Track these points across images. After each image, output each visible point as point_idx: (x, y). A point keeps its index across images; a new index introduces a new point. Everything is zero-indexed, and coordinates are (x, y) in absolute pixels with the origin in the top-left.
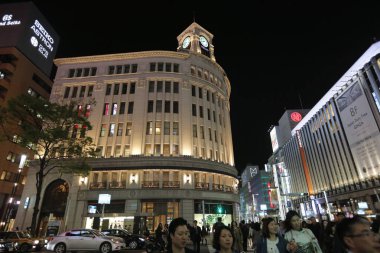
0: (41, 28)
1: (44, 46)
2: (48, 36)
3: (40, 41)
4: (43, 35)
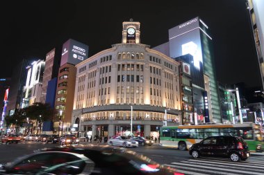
0: (77, 48)
1: (80, 55)
4: (78, 51)
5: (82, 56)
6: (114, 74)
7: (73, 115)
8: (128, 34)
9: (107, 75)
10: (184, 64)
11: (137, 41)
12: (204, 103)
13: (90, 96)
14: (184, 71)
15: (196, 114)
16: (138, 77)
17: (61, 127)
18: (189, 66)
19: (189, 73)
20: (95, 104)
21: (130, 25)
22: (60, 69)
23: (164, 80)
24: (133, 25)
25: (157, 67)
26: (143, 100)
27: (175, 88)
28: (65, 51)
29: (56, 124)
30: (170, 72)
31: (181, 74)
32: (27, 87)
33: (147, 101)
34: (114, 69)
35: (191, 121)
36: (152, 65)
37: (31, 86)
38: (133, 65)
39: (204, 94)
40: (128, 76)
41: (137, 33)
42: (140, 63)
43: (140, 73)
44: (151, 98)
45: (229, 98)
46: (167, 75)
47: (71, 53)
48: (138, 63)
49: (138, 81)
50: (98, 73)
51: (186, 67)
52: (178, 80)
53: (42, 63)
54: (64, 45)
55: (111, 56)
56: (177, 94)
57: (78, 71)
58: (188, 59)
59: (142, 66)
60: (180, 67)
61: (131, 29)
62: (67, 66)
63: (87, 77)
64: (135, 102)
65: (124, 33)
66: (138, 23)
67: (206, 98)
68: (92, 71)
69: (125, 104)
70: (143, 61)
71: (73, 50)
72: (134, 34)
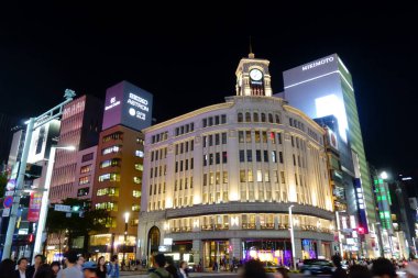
0: (136, 97)
1: (141, 110)
3: (137, 109)
6: (232, 147)
8: (251, 80)
9: (219, 149)
10: (330, 132)
11: (268, 92)
12: (357, 198)
13: (181, 187)
14: (331, 144)
17: (109, 245)
18: (335, 136)
19: (337, 148)
20: (197, 202)
21: (253, 64)
23: (310, 159)
24: (259, 64)
25: (300, 136)
27: (322, 173)
28: (114, 102)
29: (97, 239)
30: (314, 146)
31: (329, 150)
33: (293, 197)
36: (293, 134)
38: (265, 133)
39: (356, 183)
40: (258, 152)
41: (265, 79)
42: (277, 131)
44: (297, 190)
45: (383, 190)
46: (313, 151)
47: (125, 106)
48: (274, 130)
50: (198, 145)
51: (332, 136)
52: (325, 160)
55: (224, 116)
57: (147, 140)
59: (279, 134)
60: (326, 136)
62: (121, 129)
63: (172, 152)
64: (274, 198)
65: (240, 77)
67: (359, 190)
69: (257, 202)
70: (281, 127)
71: (129, 101)
72: (262, 80)
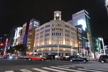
0: (36, 22)
1: (37, 25)
2: (37, 23)
4: (36, 23)
5: (38, 25)
6: (51, 32)
7: (34, 49)
8: (56, 16)
9: (48, 33)
10: (79, 28)
11: (60, 19)
12: (87, 44)
13: (41, 41)
14: (79, 31)
15: (84, 49)
16: (60, 33)
17: (29, 54)
18: (81, 29)
19: (81, 32)
20: (43, 45)
21: (57, 13)
22: (29, 31)
23: (71, 35)
25: (68, 29)
26: (62, 43)
27: (75, 38)
28: (31, 23)
30: (73, 32)
31: (78, 32)
32: (15, 38)
33: (64, 43)
34: (51, 30)
35: (82, 52)
36: (66, 29)
37: (17, 37)
38: (58, 29)
39: (87, 41)
40: (56, 33)
42: (61, 28)
43: (61, 32)
44: (66, 42)
46: (72, 33)
48: (60, 28)
49: (60, 35)
50: (44, 32)
51: (80, 30)
52: (77, 35)
53: (21, 28)
54: (30, 21)
56: (76, 41)
57: (36, 31)
58: (80, 26)
59: (62, 29)
60: (77, 30)
61: (58, 14)
62: (31, 29)
63: (40, 34)
64: (59, 44)
65: (55, 16)
66: (60, 12)
68: (42, 31)
69: (55, 45)
70: (63, 27)
71: (34, 23)
72: (59, 16)
